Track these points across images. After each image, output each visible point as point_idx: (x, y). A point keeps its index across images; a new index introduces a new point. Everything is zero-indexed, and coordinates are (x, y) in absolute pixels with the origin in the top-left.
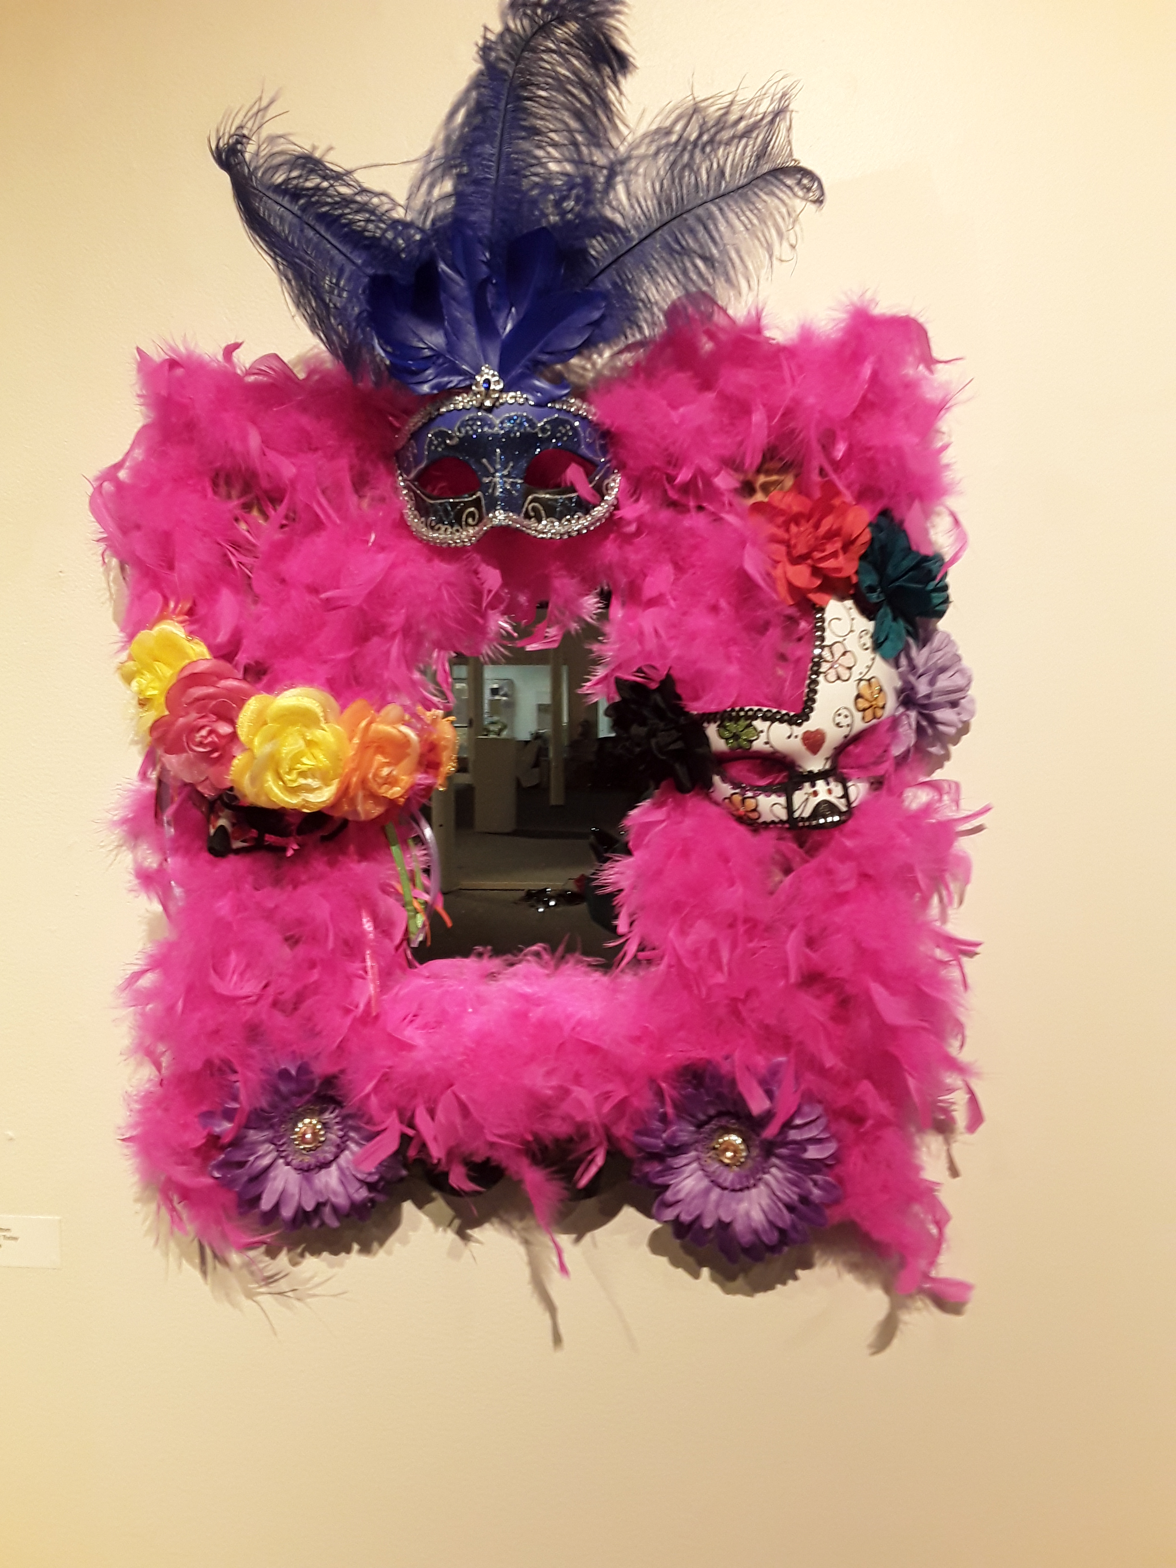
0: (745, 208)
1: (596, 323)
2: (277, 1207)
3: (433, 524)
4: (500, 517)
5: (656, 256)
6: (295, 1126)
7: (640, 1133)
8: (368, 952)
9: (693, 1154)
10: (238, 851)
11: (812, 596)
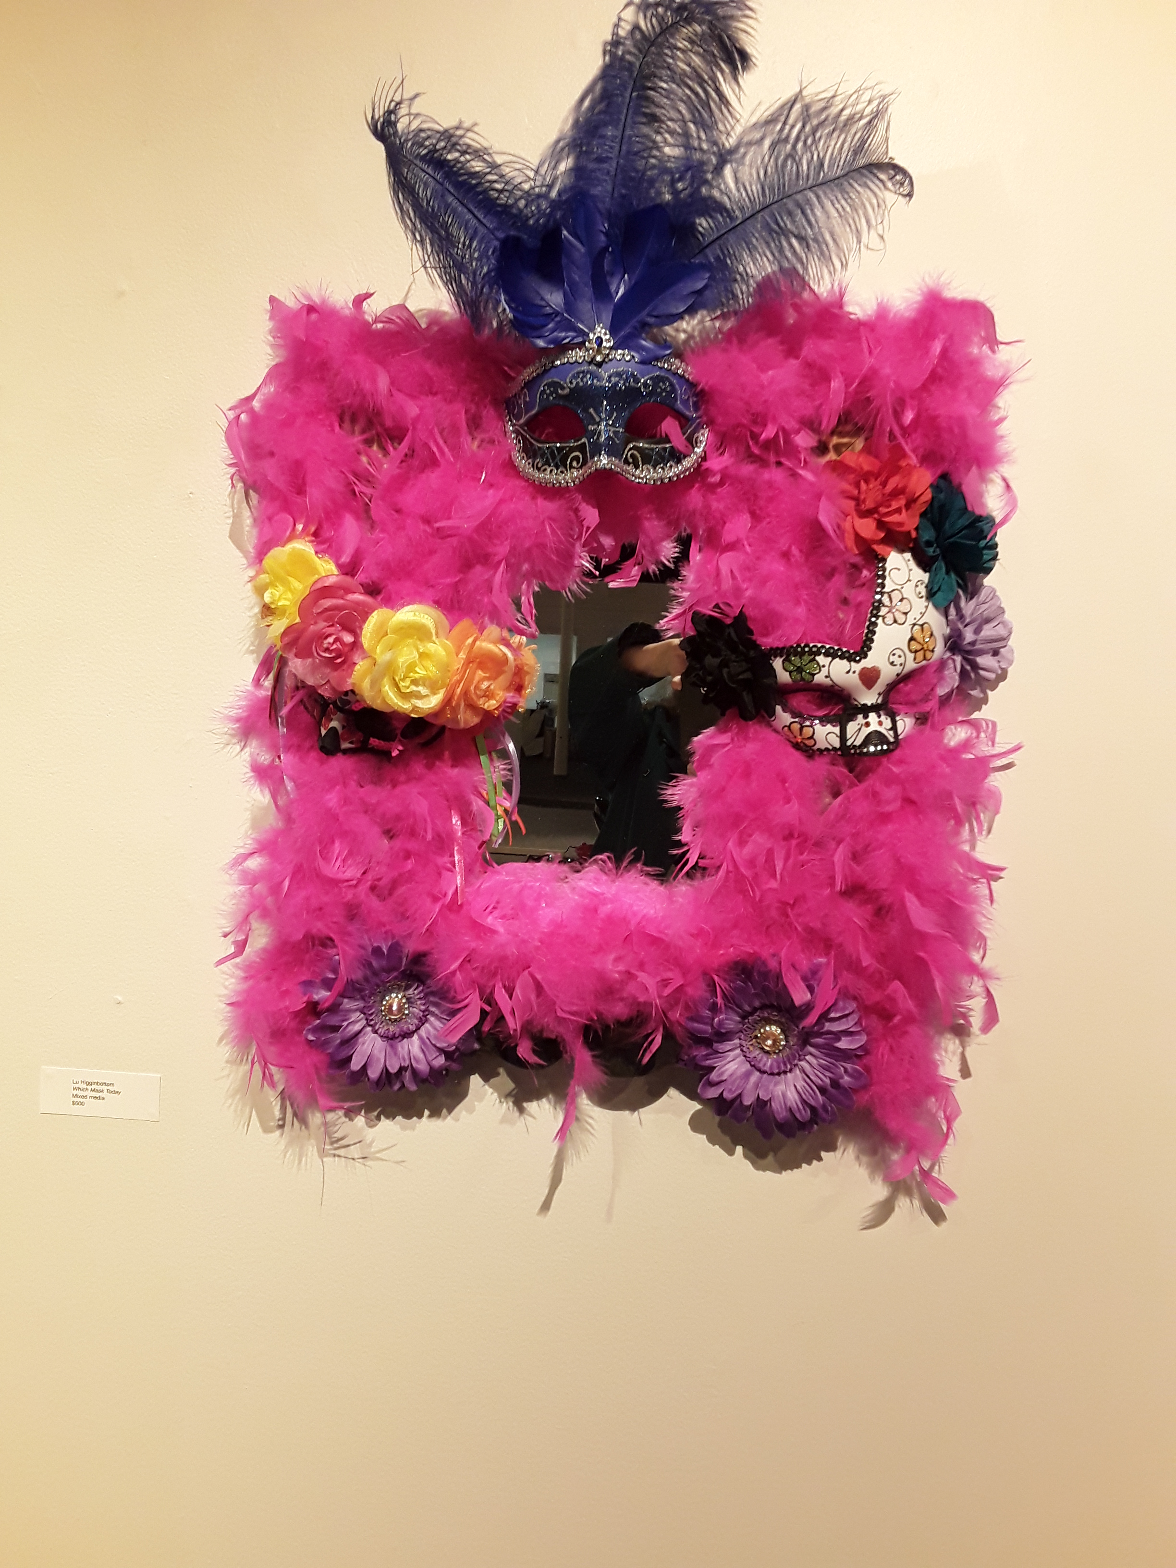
0: (840, 197)
1: (699, 292)
2: (364, 1068)
3: (540, 465)
4: (604, 461)
5: (757, 235)
6: (383, 998)
7: (692, 1019)
8: (456, 848)
9: (737, 1041)
10: (345, 752)
11: (875, 547)
